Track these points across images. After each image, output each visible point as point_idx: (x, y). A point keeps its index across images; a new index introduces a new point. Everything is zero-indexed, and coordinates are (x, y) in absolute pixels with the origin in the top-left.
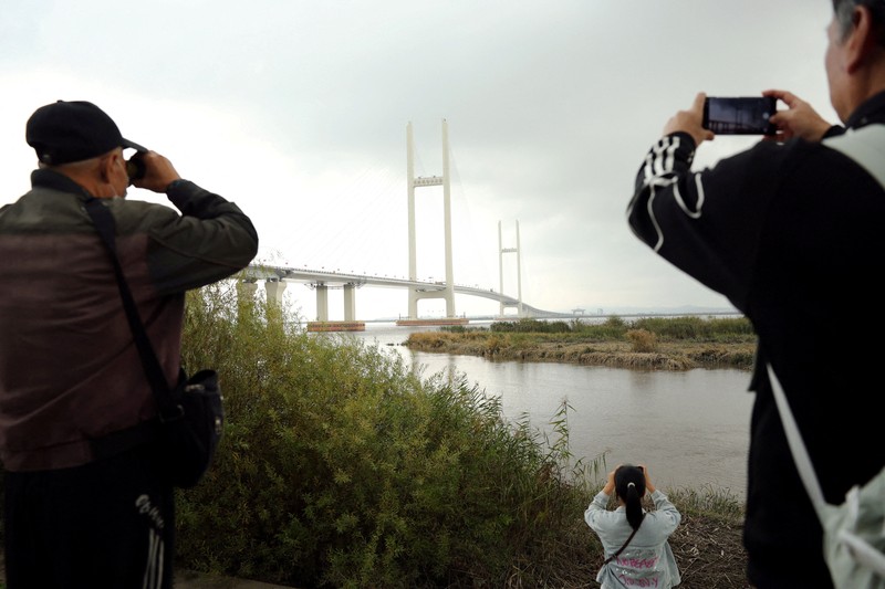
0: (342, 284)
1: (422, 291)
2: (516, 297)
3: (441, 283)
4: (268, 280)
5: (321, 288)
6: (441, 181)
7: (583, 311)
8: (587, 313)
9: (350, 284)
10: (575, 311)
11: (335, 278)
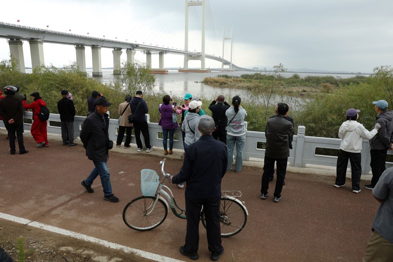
0: (159, 52)
1: (190, 56)
2: (229, 61)
3: (199, 53)
4: (128, 49)
5: (148, 54)
6: (201, 3)
7: (258, 68)
8: (259, 69)
9: (162, 52)
10: (254, 68)
11: (155, 50)
